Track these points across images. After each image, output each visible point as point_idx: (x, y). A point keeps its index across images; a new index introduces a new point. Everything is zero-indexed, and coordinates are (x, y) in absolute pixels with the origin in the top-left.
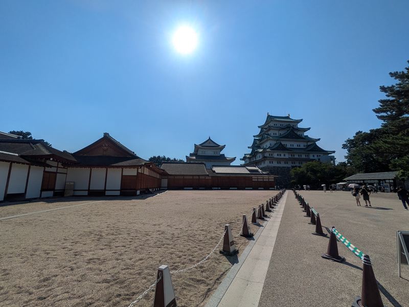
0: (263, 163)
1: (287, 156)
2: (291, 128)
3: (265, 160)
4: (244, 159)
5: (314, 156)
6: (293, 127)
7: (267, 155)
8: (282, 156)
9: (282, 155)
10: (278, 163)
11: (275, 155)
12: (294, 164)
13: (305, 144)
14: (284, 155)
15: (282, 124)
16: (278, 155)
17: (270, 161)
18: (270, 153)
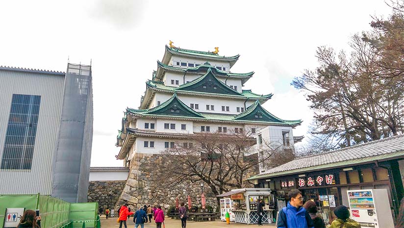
1: (191, 129)
2: (209, 70)
8: (178, 130)
9: (178, 126)
10: (167, 147)
13: (241, 106)
14: (183, 127)
17: (147, 140)
18: (147, 122)
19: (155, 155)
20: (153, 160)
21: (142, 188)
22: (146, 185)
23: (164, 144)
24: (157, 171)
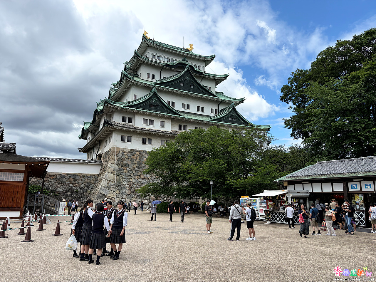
0: (108, 142)
2: (187, 67)
3: (111, 133)
6: (191, 67)
8: (156, 127)
9: (157, 123)
10: (144, 142)
11: (138, 123)
13: (215, 108)
14: (162, 124)
16: (145, 122)
17: (124, 135)
18: (125, 116)
19: (132, 151)
20: (131, 155)
21: (120, 183)
22: (124, 180)
23: (141, 139)
24: (135, 166)
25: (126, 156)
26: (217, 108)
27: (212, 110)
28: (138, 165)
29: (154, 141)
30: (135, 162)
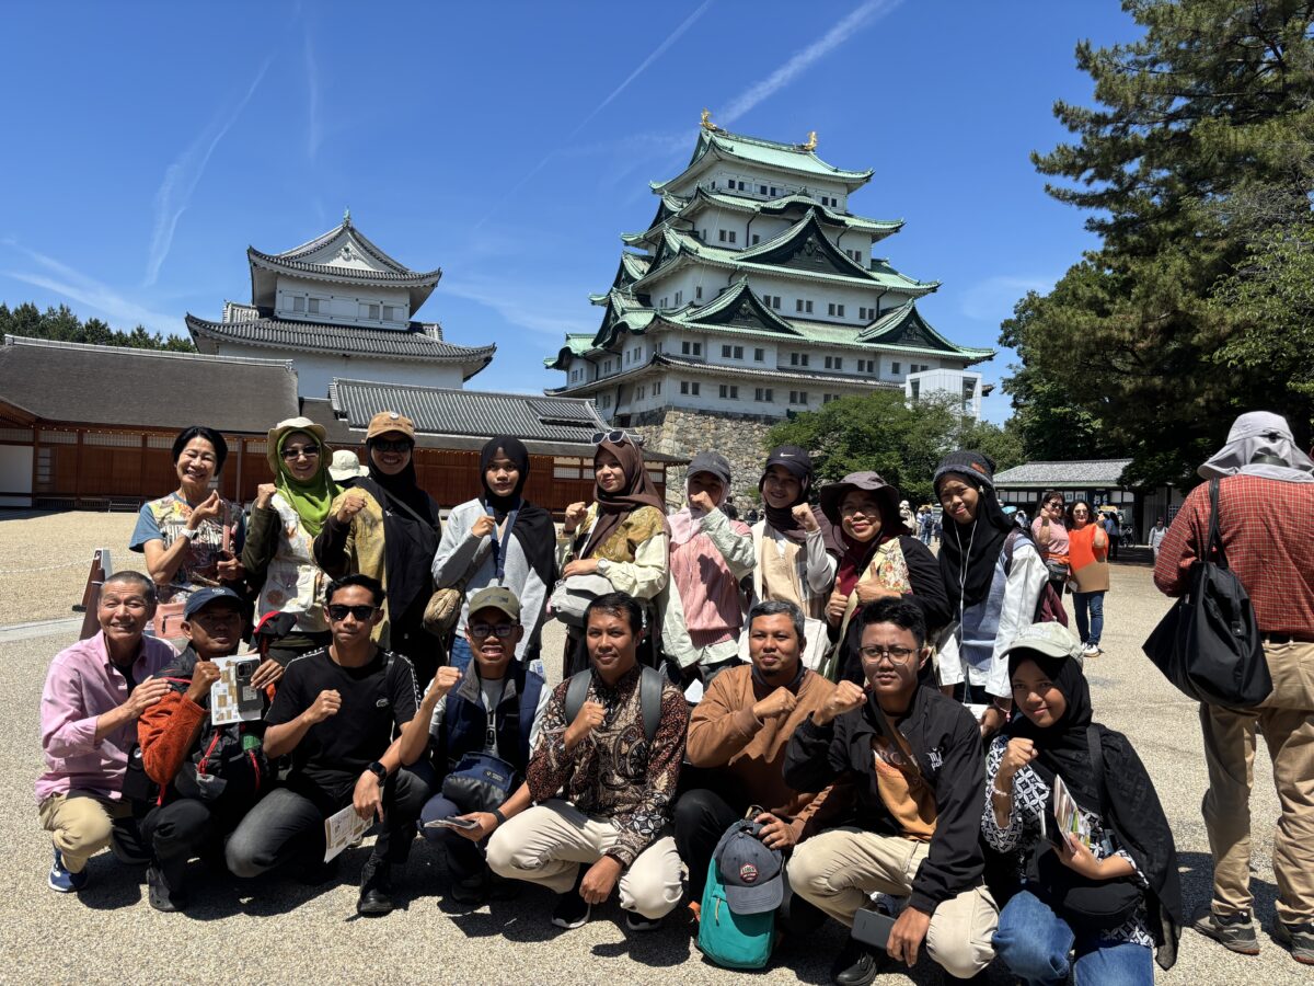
0: (649, 392)
2: (810, 213)
3: (660, 374)
4: (565, 359)
5: (896, 369)
6: (818, 210)
7: (672, 346)
8: (747, 365)
9: (749, 353)
10: (723, 395)
12: (804, 401)
13: (870, 305)
14: (759, 356)
15: (770, 182)
16: (726, 352)
17: (685, 380)
18: (687, 340)
19: (702, 412)
20: (699, 422)
23: (718, 388)
24: (708, 444)
25: (692, 424)
26: (873, 306)
27: (862, 311)
28: (715, 441)
29: (741, 393)
30: (708, 435)
